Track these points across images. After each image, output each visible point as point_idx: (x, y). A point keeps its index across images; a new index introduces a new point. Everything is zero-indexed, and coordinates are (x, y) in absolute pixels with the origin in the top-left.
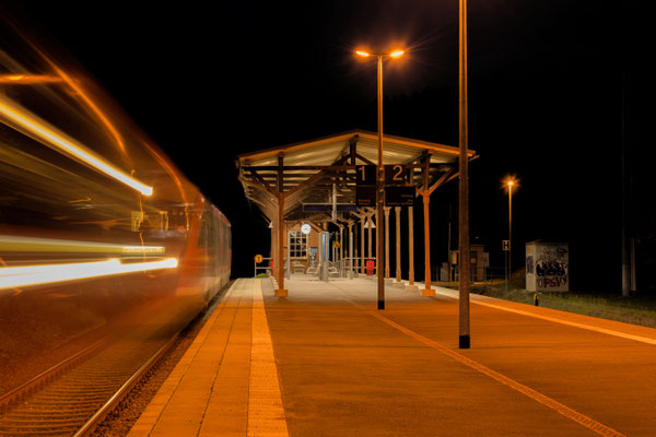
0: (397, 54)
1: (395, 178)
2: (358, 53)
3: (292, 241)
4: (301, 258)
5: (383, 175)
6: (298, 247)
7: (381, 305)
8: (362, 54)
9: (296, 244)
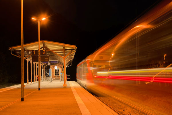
0: (44, 19)
1: (43, 54)
2: (33, 19)
3: (55, 71)
4: (58, 76)
5: (40, 53)
6: (57, 73)
7: (39, 89)
8: (34, 19)
9: (56, 72)
